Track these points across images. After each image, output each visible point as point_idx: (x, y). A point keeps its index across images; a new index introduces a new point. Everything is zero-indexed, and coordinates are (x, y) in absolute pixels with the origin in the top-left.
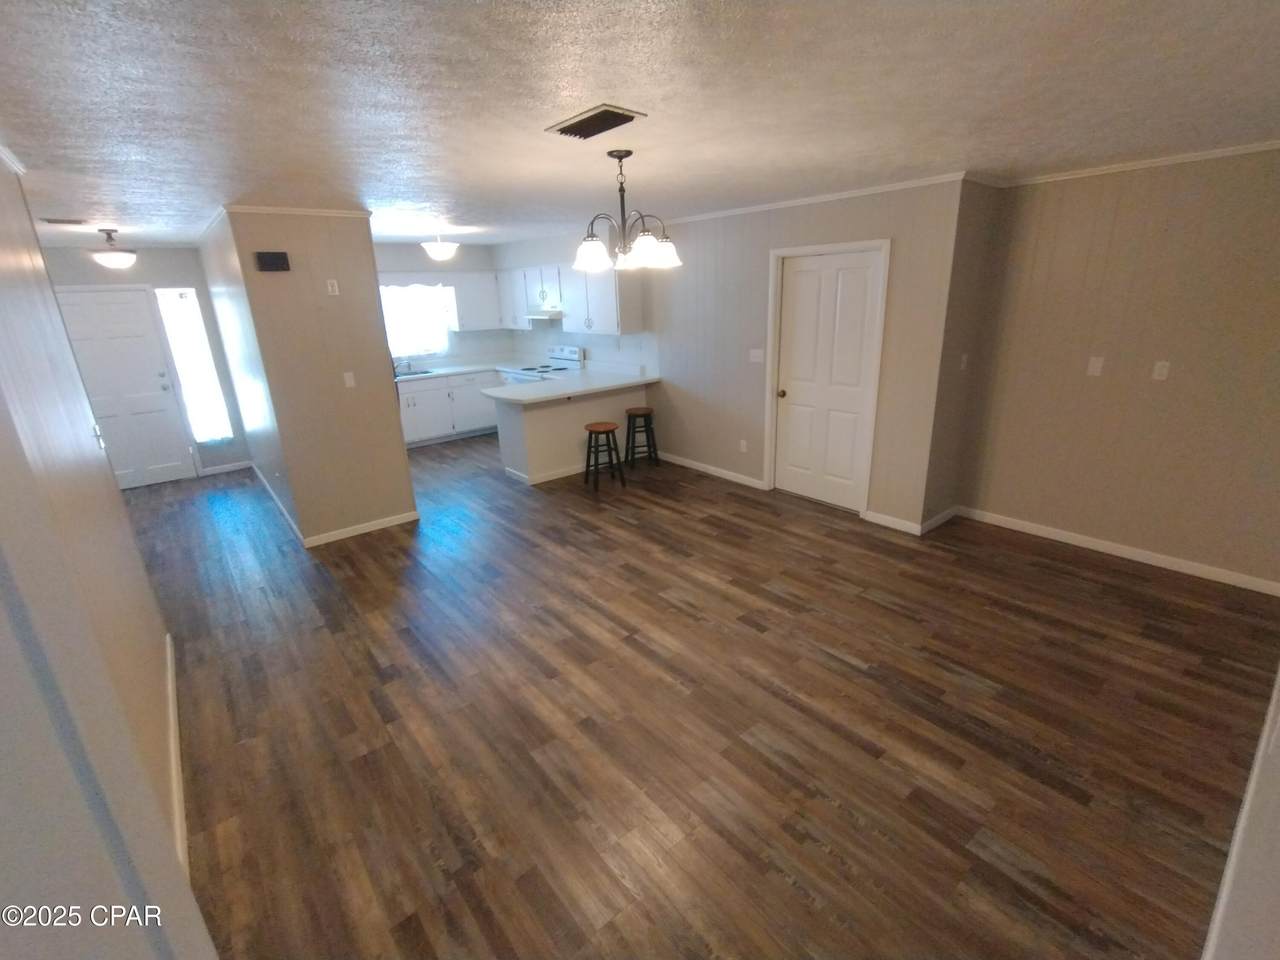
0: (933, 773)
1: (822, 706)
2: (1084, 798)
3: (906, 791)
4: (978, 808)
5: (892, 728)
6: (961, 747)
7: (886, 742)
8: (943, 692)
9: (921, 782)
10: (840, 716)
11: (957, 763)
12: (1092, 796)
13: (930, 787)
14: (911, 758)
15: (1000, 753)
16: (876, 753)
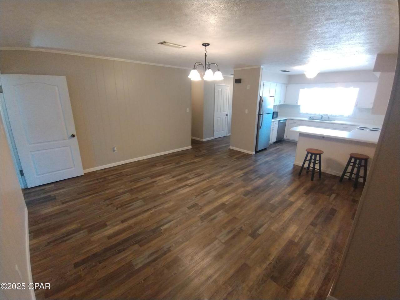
0: (110, 231)
1: (146, 215)
2: (76, 265)
3: (108, 223)
4: (93, 236)
5: (130, 227)
6: (114, 241)
7: (125, 225)
8: (141, 246)
9: (108, 227)
10: (140, 217)
11: (110, 237)
12: (75, 268)
13: (106, 229)
14: (117, 228)
15: (106, 250)
16: (123, 222)
